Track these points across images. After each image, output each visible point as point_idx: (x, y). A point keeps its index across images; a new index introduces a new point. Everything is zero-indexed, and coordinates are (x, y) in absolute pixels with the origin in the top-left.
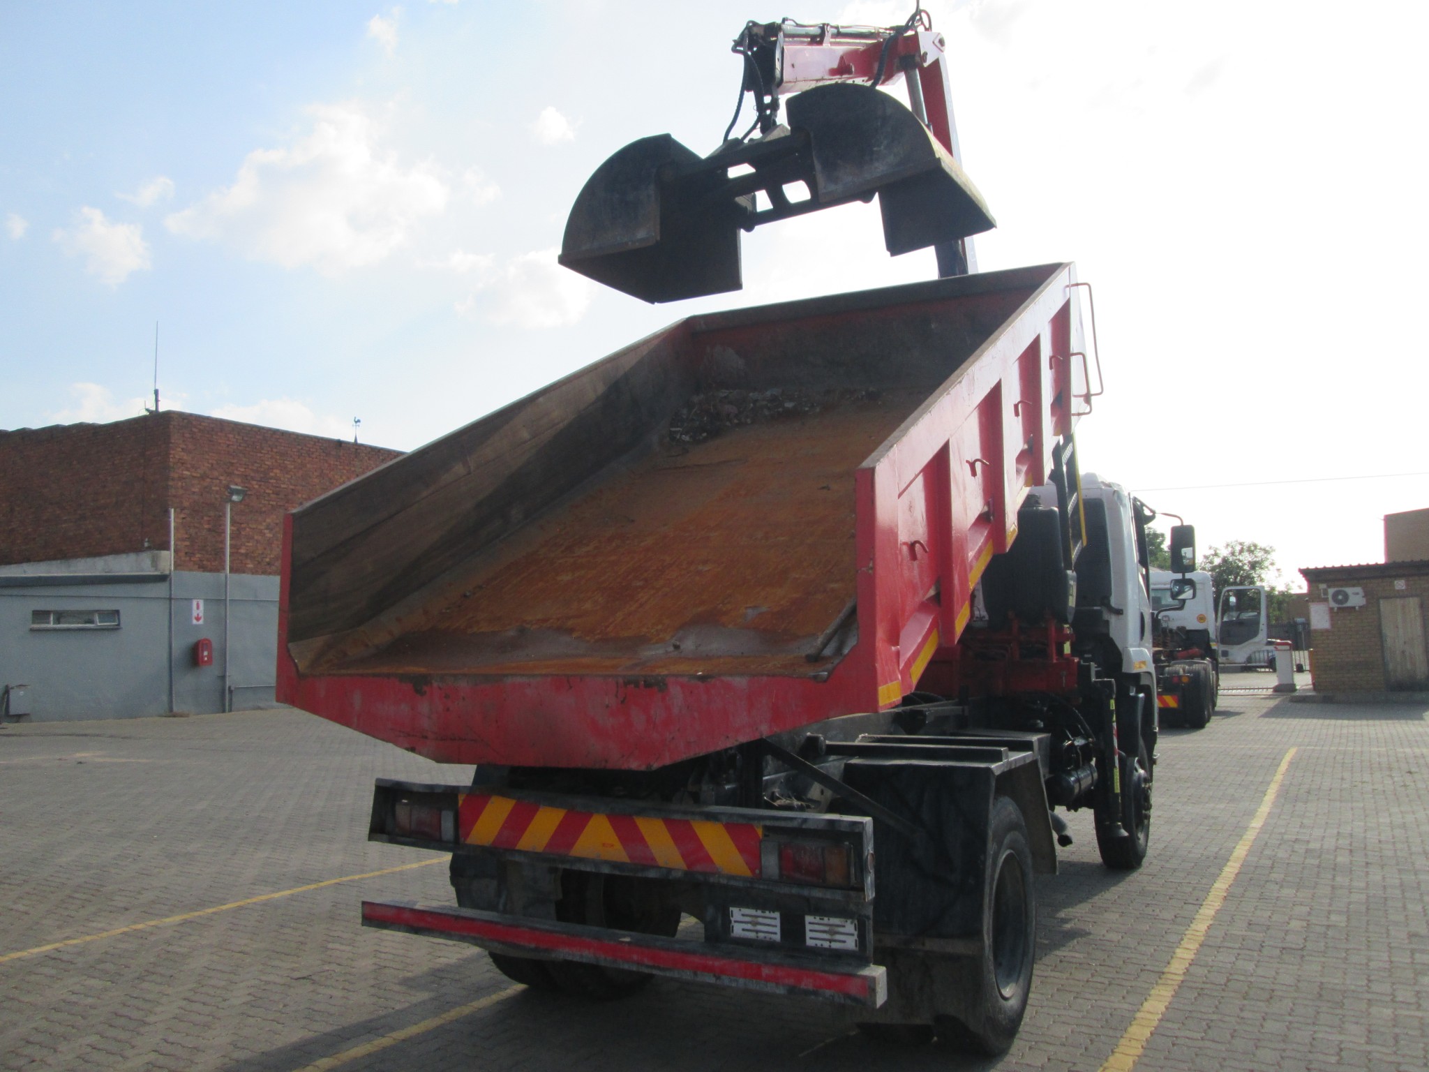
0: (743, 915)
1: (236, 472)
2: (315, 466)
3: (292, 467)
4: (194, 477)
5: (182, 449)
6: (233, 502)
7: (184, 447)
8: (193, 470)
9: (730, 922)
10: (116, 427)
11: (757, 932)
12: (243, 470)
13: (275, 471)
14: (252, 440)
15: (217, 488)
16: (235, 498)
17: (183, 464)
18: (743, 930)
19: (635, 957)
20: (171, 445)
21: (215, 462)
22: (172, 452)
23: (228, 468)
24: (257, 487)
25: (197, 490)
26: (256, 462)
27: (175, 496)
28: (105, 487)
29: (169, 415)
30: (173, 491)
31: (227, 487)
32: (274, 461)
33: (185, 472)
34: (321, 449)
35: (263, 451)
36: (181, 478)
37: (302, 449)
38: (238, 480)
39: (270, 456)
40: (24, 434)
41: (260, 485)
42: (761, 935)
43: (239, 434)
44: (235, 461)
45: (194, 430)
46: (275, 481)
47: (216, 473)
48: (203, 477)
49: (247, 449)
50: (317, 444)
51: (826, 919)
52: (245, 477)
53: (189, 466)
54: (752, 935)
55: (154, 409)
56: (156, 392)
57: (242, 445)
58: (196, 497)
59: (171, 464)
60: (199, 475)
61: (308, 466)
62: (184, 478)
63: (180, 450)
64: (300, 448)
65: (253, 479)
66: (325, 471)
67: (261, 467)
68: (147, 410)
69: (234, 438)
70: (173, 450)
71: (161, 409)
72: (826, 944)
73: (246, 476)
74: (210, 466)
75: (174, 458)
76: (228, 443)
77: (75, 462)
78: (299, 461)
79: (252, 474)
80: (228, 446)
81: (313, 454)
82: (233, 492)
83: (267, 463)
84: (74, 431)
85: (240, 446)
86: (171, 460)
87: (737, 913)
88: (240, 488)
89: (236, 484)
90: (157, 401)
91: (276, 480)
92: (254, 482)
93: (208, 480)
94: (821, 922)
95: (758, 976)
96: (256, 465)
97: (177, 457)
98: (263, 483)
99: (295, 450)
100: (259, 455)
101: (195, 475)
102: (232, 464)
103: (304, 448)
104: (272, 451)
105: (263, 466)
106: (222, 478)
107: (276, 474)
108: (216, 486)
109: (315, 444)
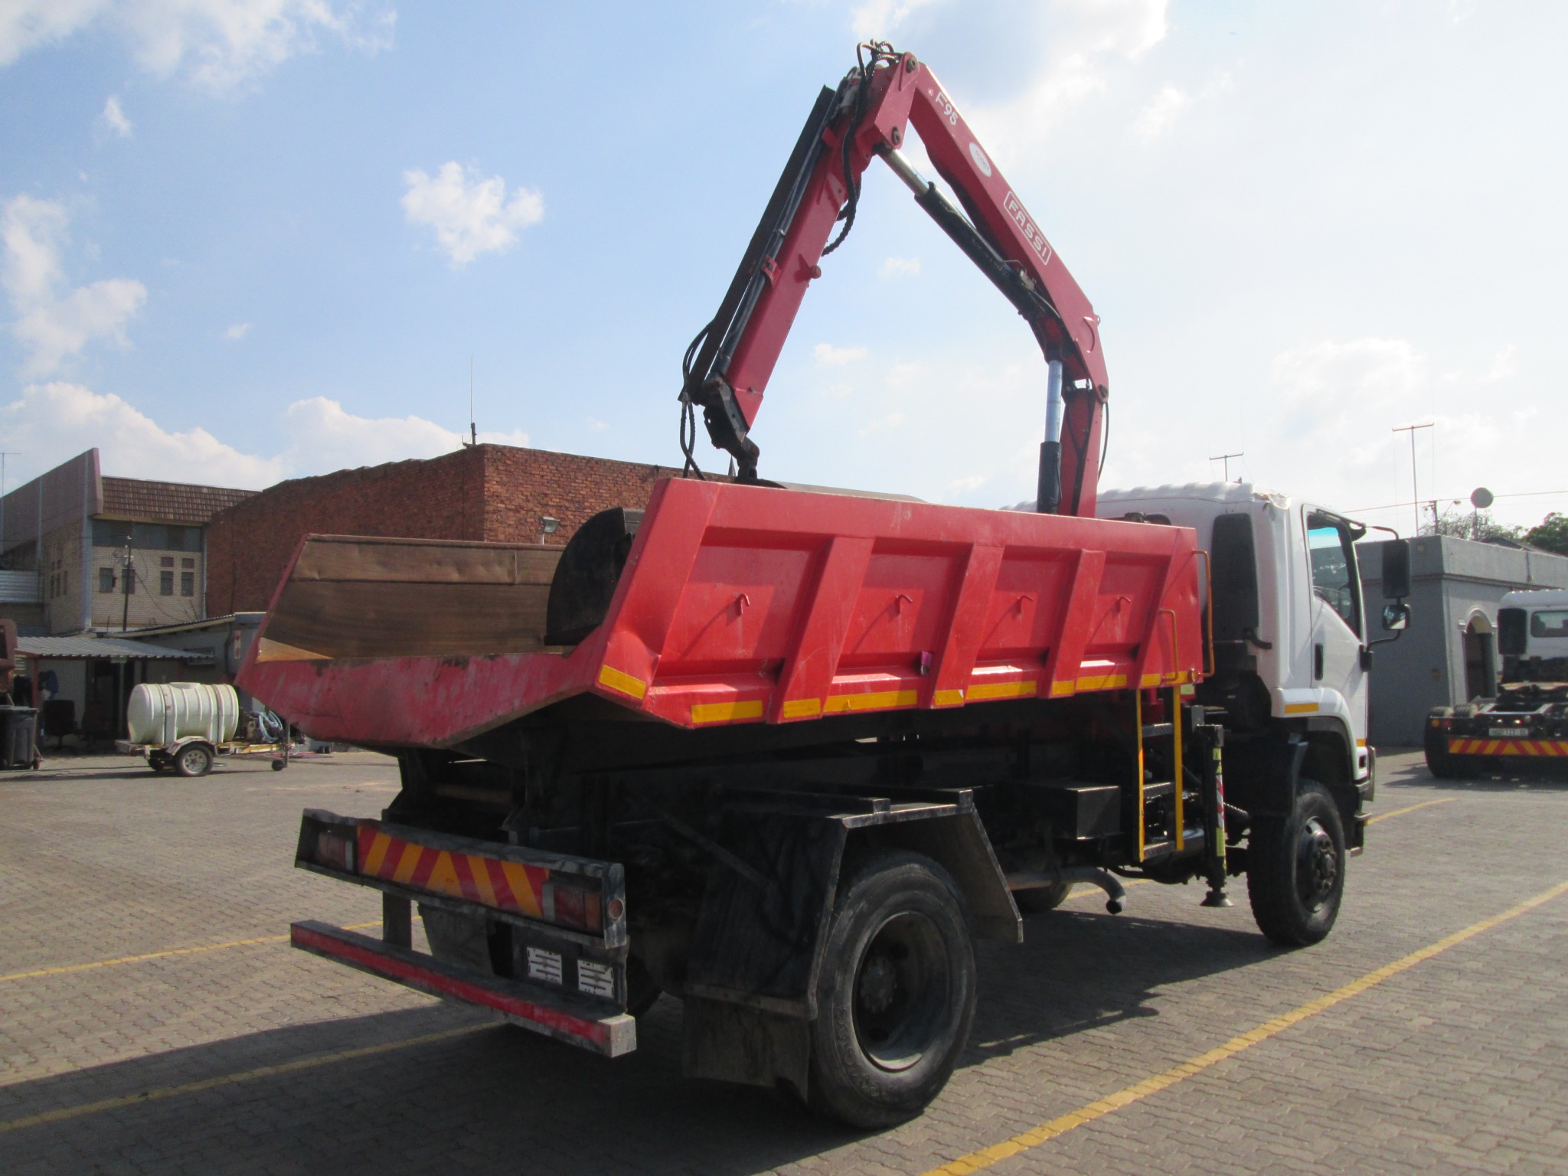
0: (537, 956)
1: (550, 503)
2: (632, 494)
3: (608, 495)
4: (510, 510)
5: (497, 482)
6: (547, 533)
7: (499, 479)
8: (508, 502)
9: (528, 962)
10: (439, 461)
11: (547, 973)
12: (558, 500)
13: (590, 500)
14: (567, 469)
15: (532, 520)
16: (548, 529)
17: (497, 496)
18: (538, 970)
19: (454, 990)
20: (486, 479)
21: (529, 494)
22: (486, 485)
23: (543, 499)
24: (572, 517)
25: (512, 522)
26: (570, 492)
27: (490, 530)
28: (430, 522)
29: (483, 448)
30: (488, 525)
31: (541, 519)
32: (589, 490)
33: (499, 505)
34: (637, 476)
35: (577, 481)
36: (497, 511)
37: (618, 477)
38: (553, 511)
39: (584, 486)
40: (363, 472)
41: (575, 516)
42: (549, 977)
43: (553, 465)
44: (550, 492)
45: (508, 462)
46: (590, 511)
47: (530, 505)
48: (517, 511)
49: (561, 479)
50: (633, 471)
51: (591, 964)
52: (559, 507)
53: (503, 499)
54: (542, 976)
55: (471, 442)
56: (473, 426)
57: (557, 475)
58: (511, 530)
59: (486, 498)
60: (513, 507)
61: (624, 494)
62: (499, 511)
63: (495, 483)
64: (616, 475)
65: (567, 508)
66: (641, 499)
67: (575, 497)
68: (465, 444)
69: (548, 468)
70: (488, 483)
71: (478, 443)
72: (592, 990)
73: (561, 506)
74: (524, 498)
75: (489, 491)
76: (541, 473)
77: (405, 499)
78: (615, 489)
79: (567, 504)
80: (542, 476)
81: (629, 480)
82: (546, 523)
83: (582, 492)
84: (404, 468)
85: (554, 476)
86: (486, 493)
87: (533, 953)
88: (552, 519)
89: (551, 515)
90: (474, 434)
91: (592, 509)
92: (570, 513)
93: (523, 512)
94: (588, 967)
95: (531, 1016)
96: (571, 495)
97: (492, 490)
98: (578, 513)
99: (610, 478)
100: (573, 484)
101: (510, 507)
102: (546, 495)
103: (620, 476)
104: (586, 480)
105: (578, 496)
106: (537, 509)
107: (591, 503)
108: (531, 517)
109: (631, 471)
